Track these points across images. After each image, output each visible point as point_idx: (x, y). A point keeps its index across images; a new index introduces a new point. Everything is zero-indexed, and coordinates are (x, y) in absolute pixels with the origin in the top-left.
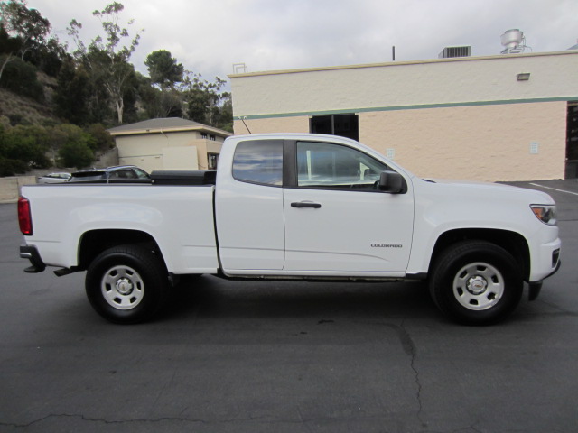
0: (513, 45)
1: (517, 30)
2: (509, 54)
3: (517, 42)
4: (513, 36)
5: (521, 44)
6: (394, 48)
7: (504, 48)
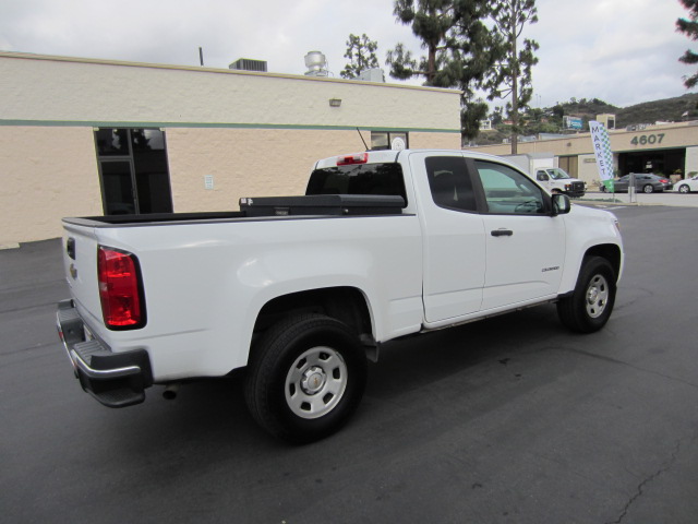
0: (317, 68)
1: (319, 53)
2: (314, 76)
3: (320, 65)
4: (317, 59)
5: (324, 68)
6: (201, 49)
7: (307, 70)
